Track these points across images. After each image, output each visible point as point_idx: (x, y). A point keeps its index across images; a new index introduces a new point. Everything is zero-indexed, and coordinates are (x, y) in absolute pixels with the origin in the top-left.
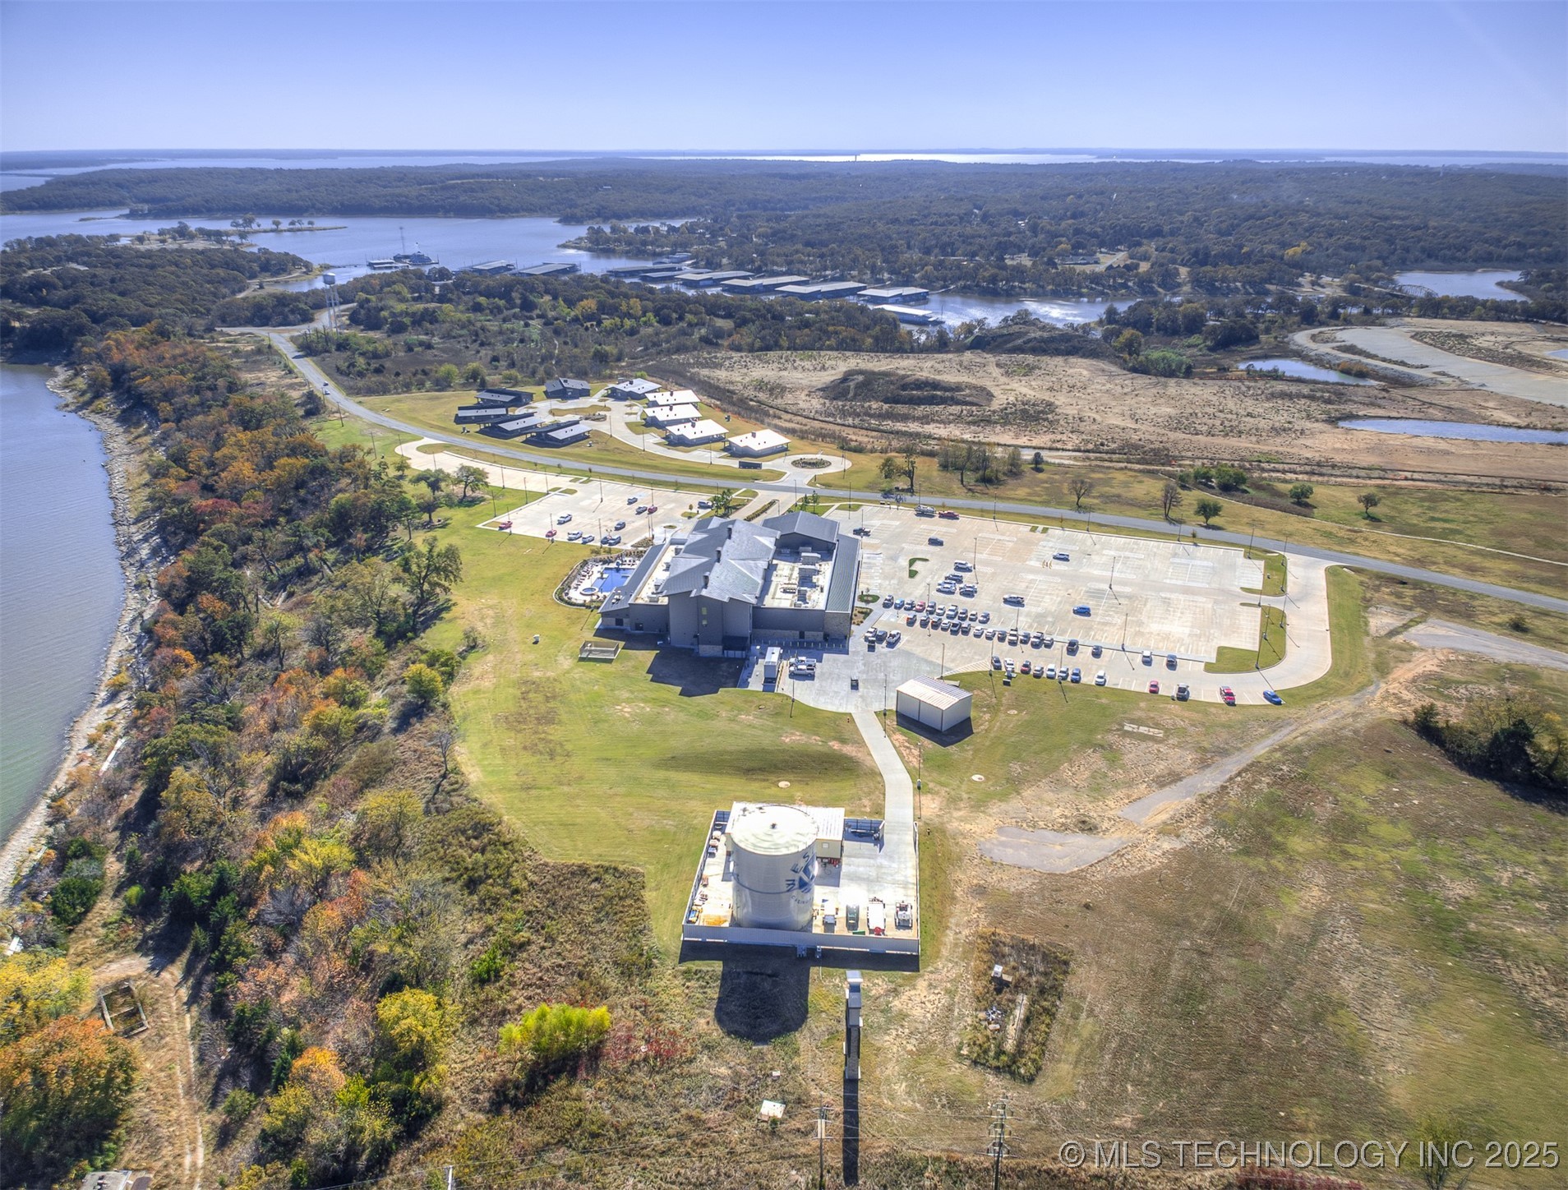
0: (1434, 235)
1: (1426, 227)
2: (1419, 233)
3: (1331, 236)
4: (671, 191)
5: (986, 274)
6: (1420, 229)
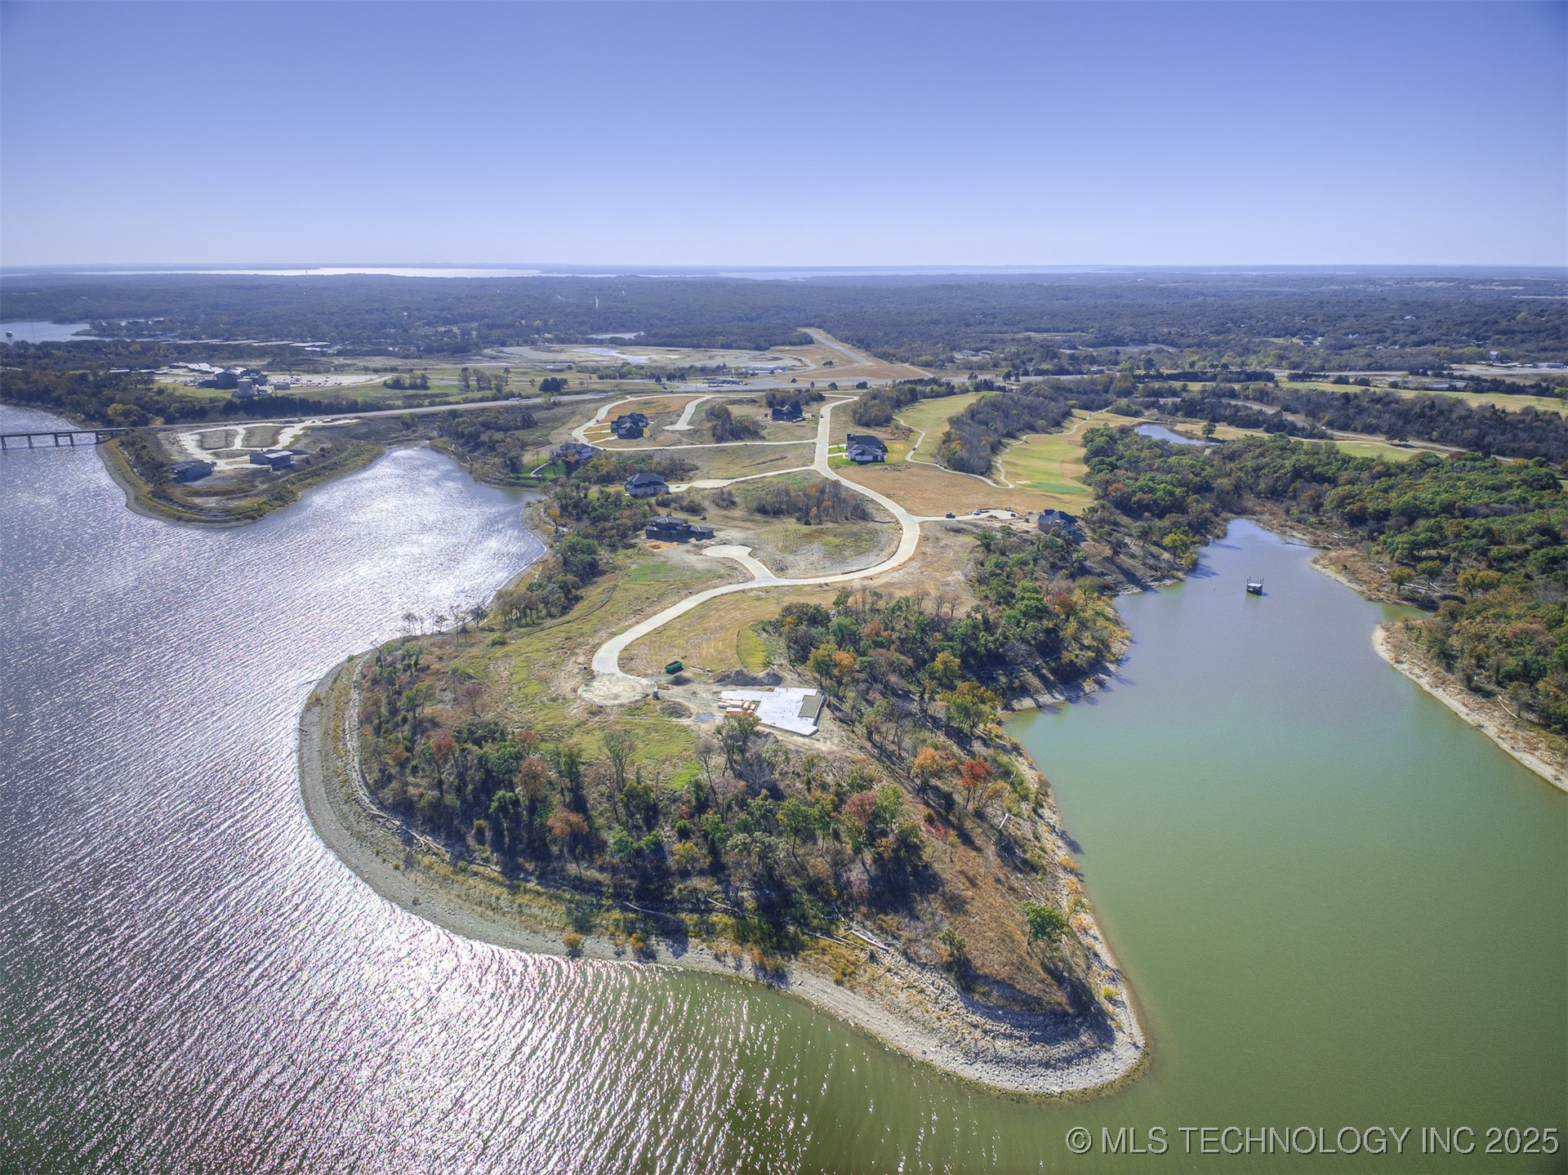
5: (365, 334)
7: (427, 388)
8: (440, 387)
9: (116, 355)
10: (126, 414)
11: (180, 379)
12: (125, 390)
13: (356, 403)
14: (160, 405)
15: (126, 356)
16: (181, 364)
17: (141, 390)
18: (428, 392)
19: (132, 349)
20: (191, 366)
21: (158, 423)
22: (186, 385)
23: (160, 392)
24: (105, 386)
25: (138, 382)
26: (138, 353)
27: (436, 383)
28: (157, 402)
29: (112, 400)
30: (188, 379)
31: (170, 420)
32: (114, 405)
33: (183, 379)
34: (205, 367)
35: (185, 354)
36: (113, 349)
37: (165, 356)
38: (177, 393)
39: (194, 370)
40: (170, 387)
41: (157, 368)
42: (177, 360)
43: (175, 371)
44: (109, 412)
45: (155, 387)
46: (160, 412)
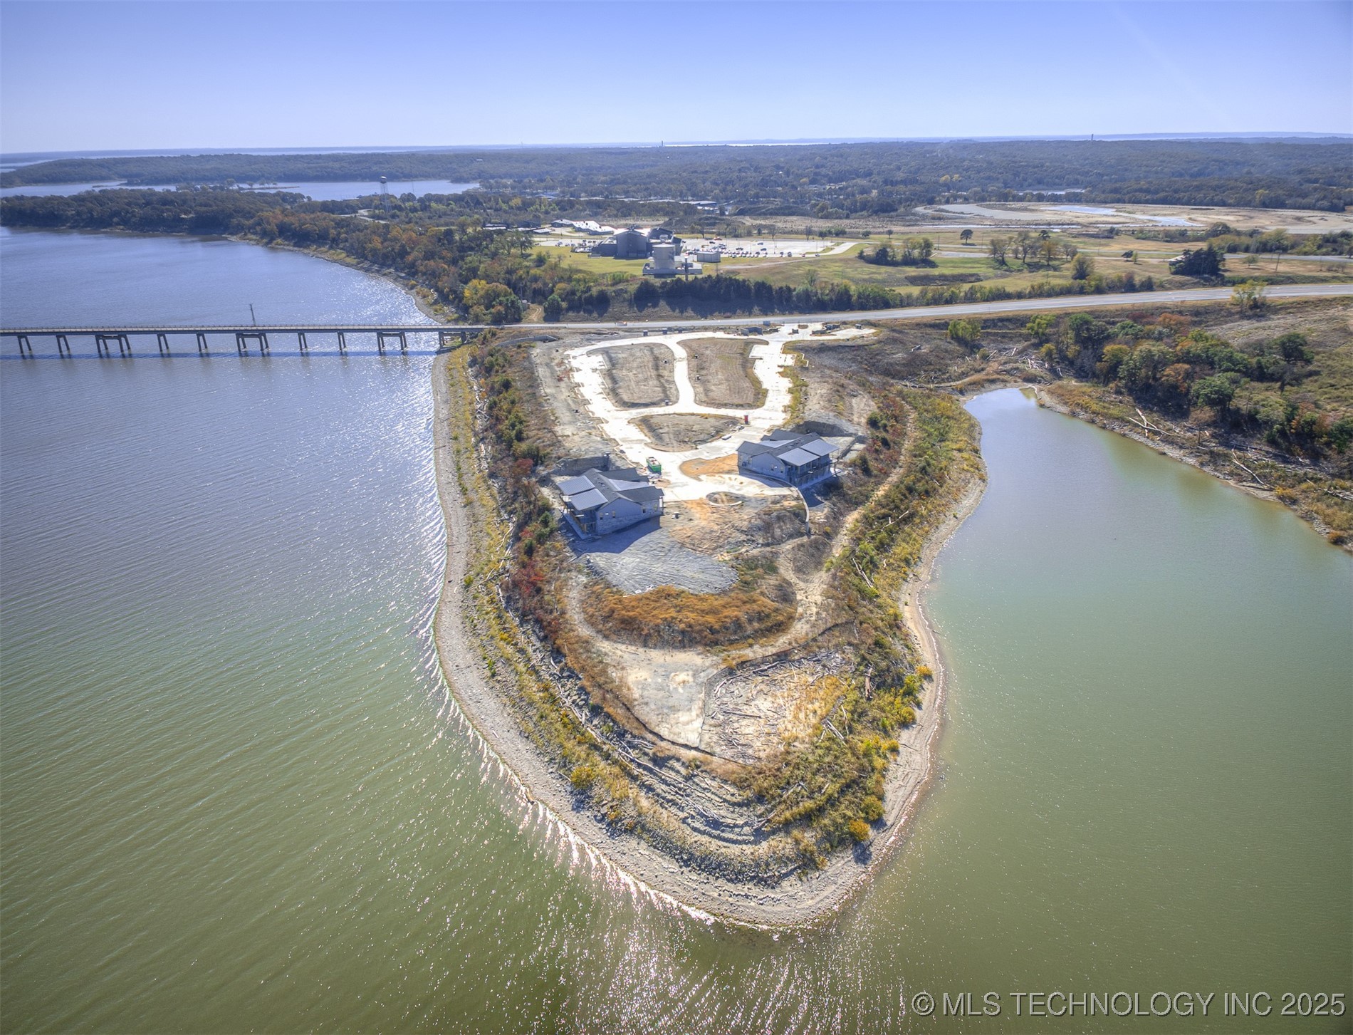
0: (1046, 170)
1: (1042, 166)
2: (1036, 169)
3: (979, 173)
4: (527, 162)
5: (752, 193)
6: (1038, 167)
7: (932, 265)
8: (954, 263)
9: (496, 210)
10: (489, 300)
11: (565, 242)
12: (494, 255)
13: (846, 292)
14: (539, 285)
15: (505, 212)
16: (565, 221)
17: (515, 257)
18: (935, 272)
19: (513, 203)
20: (578, 224)
21: (534, 321)
22: (573, 251)
23: (541, 261)
24: (472, 249)
25: (513, 244)
26: (519, 208)
27: (946, 255)
28: (536, 279)
29: (473, 273)
30: (576, 242)
31: (553, 314)
32: (475, 282)
33: (568, 241)
34: (593, 225)
35: (568, 208)
36: (492, 203)
37: (547, 213)
38: (564, 264)
39: (579, 230)
40: (554, 253)
41: (538, 226)
42: (561, 217)
43: (558, 231)
44: (467, 293)
45: (534, 252)
46: (539, 295)
